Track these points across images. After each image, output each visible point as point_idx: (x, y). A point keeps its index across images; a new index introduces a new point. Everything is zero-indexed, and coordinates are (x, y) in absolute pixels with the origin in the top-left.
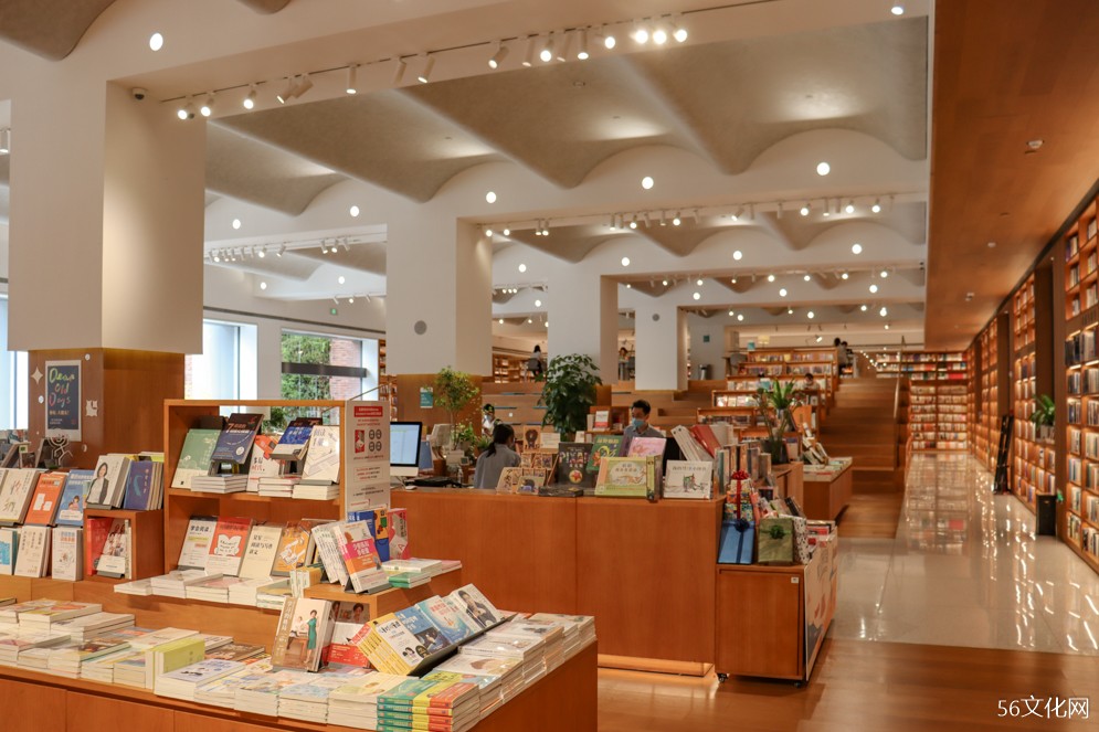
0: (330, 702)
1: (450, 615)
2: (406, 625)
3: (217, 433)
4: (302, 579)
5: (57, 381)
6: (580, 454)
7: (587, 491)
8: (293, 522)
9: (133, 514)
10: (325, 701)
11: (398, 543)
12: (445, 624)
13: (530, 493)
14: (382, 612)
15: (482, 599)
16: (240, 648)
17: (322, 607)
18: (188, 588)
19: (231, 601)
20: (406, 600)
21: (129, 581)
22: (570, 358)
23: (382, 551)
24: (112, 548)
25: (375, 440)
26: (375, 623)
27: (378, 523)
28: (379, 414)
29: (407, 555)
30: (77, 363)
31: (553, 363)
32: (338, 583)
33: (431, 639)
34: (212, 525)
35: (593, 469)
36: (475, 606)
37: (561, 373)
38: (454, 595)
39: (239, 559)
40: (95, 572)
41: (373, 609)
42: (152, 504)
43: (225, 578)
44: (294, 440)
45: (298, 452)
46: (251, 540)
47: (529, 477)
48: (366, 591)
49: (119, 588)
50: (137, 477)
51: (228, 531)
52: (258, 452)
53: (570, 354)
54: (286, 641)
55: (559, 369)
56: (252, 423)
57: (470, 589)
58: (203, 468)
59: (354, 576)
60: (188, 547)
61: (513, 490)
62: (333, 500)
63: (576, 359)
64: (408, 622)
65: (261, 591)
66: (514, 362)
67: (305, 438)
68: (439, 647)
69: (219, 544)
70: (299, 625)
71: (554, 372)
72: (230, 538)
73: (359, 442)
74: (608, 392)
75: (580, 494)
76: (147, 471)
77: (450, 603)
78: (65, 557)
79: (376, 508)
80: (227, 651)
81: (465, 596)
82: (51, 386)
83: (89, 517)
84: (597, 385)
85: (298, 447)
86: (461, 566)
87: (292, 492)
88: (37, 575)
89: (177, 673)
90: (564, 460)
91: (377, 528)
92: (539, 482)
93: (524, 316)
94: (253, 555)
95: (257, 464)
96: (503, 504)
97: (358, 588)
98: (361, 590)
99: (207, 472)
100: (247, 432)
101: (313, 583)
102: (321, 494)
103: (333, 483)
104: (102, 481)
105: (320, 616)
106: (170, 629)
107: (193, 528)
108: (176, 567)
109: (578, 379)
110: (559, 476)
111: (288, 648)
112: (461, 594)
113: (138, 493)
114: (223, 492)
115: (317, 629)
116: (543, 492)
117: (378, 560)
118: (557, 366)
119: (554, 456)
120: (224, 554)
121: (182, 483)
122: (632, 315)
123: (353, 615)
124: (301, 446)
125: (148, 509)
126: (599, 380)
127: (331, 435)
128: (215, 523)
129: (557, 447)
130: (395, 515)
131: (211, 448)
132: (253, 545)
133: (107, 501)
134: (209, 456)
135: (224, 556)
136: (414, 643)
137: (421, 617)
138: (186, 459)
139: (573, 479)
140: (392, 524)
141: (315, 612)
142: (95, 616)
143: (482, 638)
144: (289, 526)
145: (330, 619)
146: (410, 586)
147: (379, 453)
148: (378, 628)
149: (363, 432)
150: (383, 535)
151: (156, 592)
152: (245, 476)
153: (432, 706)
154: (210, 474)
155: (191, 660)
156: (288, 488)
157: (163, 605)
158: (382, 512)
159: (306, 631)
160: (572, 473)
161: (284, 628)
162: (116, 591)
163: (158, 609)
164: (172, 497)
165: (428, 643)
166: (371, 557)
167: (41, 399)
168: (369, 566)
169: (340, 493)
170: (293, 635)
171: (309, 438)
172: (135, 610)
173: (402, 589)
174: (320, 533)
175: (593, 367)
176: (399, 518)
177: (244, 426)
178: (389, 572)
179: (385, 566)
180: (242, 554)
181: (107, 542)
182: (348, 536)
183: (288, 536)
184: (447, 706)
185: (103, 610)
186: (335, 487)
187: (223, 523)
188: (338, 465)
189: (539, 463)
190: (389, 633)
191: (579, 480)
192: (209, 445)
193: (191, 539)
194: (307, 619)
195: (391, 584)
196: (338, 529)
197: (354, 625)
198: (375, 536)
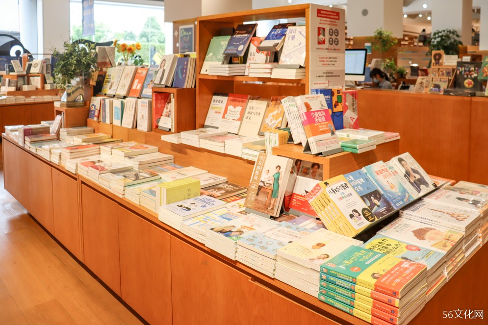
0: (278, 259)
1: (392, 180)
2: (354, 187)
3: (229, 38)
4: (273, 139)
5: (184, 36)
6: (472, 69)
7: (478, 93)
8: (275, 97)
9: (174, 90)
10: (273, 257)
11: (350, 116)
12: (388, 188)
13: (437, 92)
14: (334, 173)
15: (417, 166)
16: (230, 188)
17: (286, 164)
18: (201, 140)
19: (227, 152)
20: (355, 163)
21: (173, 133)
22: (444, 31)
23: (338, 122)
24: (167, 112)
25: (334, 37)
26: (326, 184)
27: (335, 99)
28: (337, 17)
29: (357, 126)
30: (192, 26)
31: (435, 34)
32: (300, 144)
33: (376, 201)
34: (225, 99)
35: (482, 78)
36: (412, 172)
37: (439, 39)
38: (394, 161)
39: (240, 122)
40: (157, 126)
41: (326, 170)
42: (188, 84)
43: (229, 135)
44: (274, 37)
45: (276, 45)
46: (248, 110)
47: (437, 83)
48: (321, 154)
49: (165, 138)
50: (180, 67)
51: (234, 103)
52: (253, 48)
53: (444, 29)
54: (257, 189)
55: (438, 37)
56: (250, 29)
57: (406, 156)
58: (219, 60)
59: (312, 140)
60: (211, 113)
61: (426, 91)
62: (300, 80)
63: (448, 32)
64: (356, 183)
65: (246, 146)
66: (411, 38)
67: (283, 35)
68: (383, 209)
69: (228, 111)
70: (266, 178)
71: (435, 38)
72: (235, 108)
73: (321, 36)
74: (466, 49)
75: (473, 95)
76: (186, 63)
77: (390, 168)
78: (143, 117)
79: (334, 88)
80: (220, 189)
81: (403, 162)
82: (182, 38)
83: (155, 92)
84: (460, 46)
85: (277, 41)
86: (399, 138)
87: (271, 73)
88: (130, 127)
89: (175, 205)
90: (461, 73)
91: (334, 103)
92: (444, 86)
93: (416, 13)
94: (248, 120)
95: (252, 56)
96: (418, 98)
97: (314, 151)
98: (317, 152)
99: (221, 63)
100: (246, 35)
101: (281, 143)
102: (291, 75)
103: (301, 67)
104: (162, 70)
105: (282, 170)
106: (191, 168)
107: (214, 100)
108: (203, 126)
109: (449, 42)
110: (456, 83)
111: (257, 194)
112: (400, 160)
113: (180, 77)
114: (227, 75)
115: (280, 182)
116: (447, 92)
117: (333, 128)
118: (437, 36)
119: (454, 70)
120: (231, 118)
121: (206, 71)
122: (479, 11)
123: (311, 171)
124: (279, 41)
125: (185, 87)
126: (461, 43)
127: (300, 33)
128: (227, 98)
129: (455, 64)
130: (348, 94)
131: (224, 47)
132: (249, 113)
133: (163, 82)
134: (223, 52)
135: (231, 120)
136: (361, 205)
137: (367, 180)
138: (210, 55)
139: (467, 85)
140: (345, 102)
141: (279, 167)
142: (153, 154)
143: (420, 203)
144: (272, 100)
145: (292, 172)
146: (359, 152)
147: (336, 47)
148: (328, 189)
149: (324, 29)
150: (339, 109)
151: (184, 142)
152: (244, 65)
153: (376, 290)
154: (223, 64)
155: (189, 195)
156: (268, 71)
157: (188, 151)
158: (339, 91)
159: (271, 182)
160: (466, 81)
161: (256, 178)
162: (162, 139)
163: (185, 153)
164: (200, 80)
165: (372, 205)
166: (327, 124)
167: (178, 45)
168: (324, 132)
169: (306, 75)
170: (261, 184)
171: (285, 35)
172: (173, 153)
173: (352, 153)
174: (288, 104)
175: (458, 36)
176: (351, 97)
177: (245, 32)
178: (342, 138)
179: (338, 133)
180: (241, 119)
181: (165, 108)
182: (307, 106)
183: (271, 107)
184: (394, 294)
185: (159, 151)
186: (302, 70)
187: (231, 98)
188: (305, 53)
189: (443, 74)
190: (338, 194)
191: (471, 86)
192: (223, 45)
193: (213, 108)
194: (274, 171)
195: (342, 149)
196: (299, 100)
197: (312, 180)
198: (332, 110)
